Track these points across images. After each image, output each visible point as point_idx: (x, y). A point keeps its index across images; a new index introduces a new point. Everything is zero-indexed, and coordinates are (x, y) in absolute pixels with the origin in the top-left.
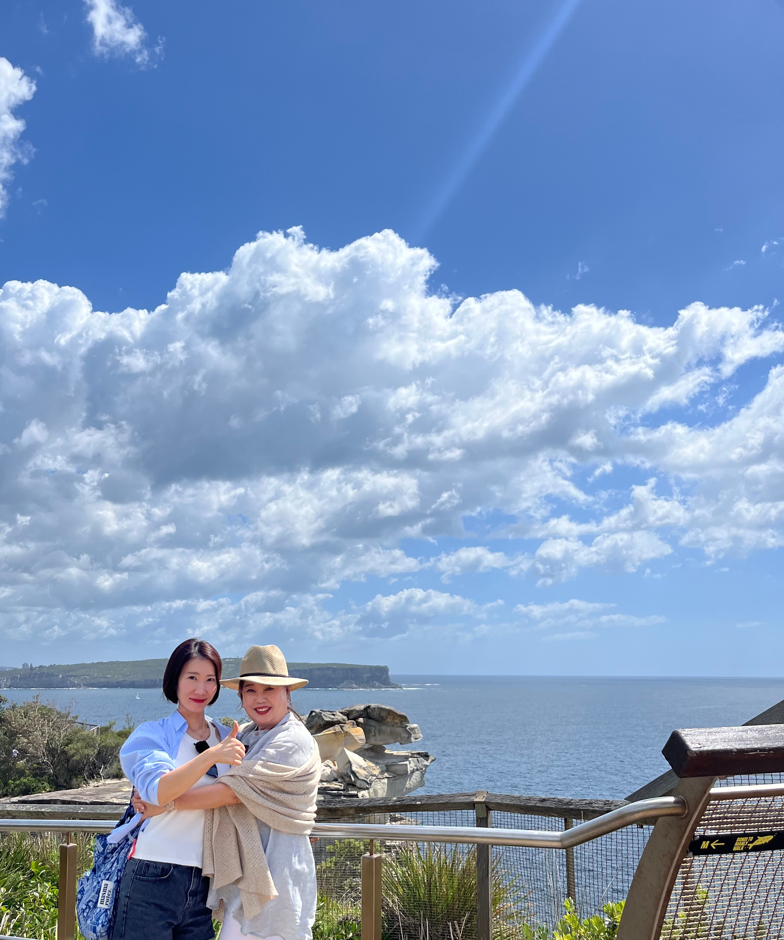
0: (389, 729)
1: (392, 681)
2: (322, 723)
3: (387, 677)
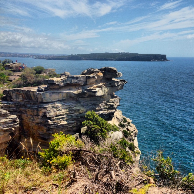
0: (111, 74)
1: (167, 59)
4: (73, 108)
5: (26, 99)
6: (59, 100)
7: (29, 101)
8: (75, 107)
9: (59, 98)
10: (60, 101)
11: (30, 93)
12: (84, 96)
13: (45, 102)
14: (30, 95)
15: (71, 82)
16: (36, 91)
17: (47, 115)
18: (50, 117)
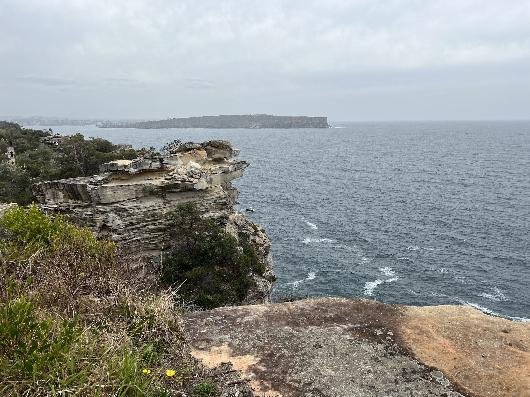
0: (221, 151)
1: (328, 124)
4: (156, 212)
5: (71, 199)
6: (130, 199)
7: (77, 203)
8: (160, 210)
9: (130, 195)
11: (77, 188)
12: (176, 190)
13: (105, 202)
14: (77, 191)
15: (150, 167)
16: (88, 184)
17: (109, 224)
18: (114, 228)
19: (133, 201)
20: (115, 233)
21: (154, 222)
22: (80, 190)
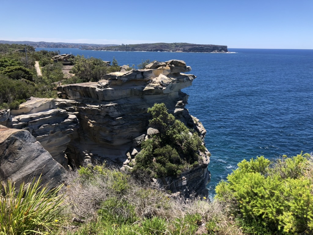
0: (179, 68)
2: (157, 66)
3: (227, 49)
4: (138, 107)
5: (84, 97)
6: (122, 98)
7: (88, 99)
8: (140, 106)
9: (122, 96)
10: (124, 99)
11: (89, 90)
12: (150, 94)
13: (107, 100)
14: (89, 92)
15: (135, 77)
16: (96, 87)
17: (110, 114)
18: (113, 117)
19: (125, 100)
20: (113, 120)
21: (136, 114)
22: (91, 91)
